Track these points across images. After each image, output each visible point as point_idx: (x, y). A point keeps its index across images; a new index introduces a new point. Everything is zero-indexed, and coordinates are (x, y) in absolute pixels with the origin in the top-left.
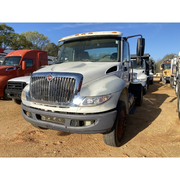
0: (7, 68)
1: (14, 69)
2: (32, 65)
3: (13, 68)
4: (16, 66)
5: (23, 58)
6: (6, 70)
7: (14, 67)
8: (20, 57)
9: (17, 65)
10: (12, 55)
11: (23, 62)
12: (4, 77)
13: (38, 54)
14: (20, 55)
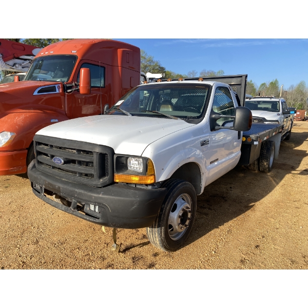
0: (38, 87)
1: (57, 92)
2: (102, 81)
3: (53, 89)
4: (62, 83)
5: (81, 60)
6: (36, 93)
7: (56, 86)
8: (74, 58)
9: (65, 80)
10: (52, 53)
11: (83, 71)
12: (28, 115)
13: (120, 51)
14: (74, 52)
